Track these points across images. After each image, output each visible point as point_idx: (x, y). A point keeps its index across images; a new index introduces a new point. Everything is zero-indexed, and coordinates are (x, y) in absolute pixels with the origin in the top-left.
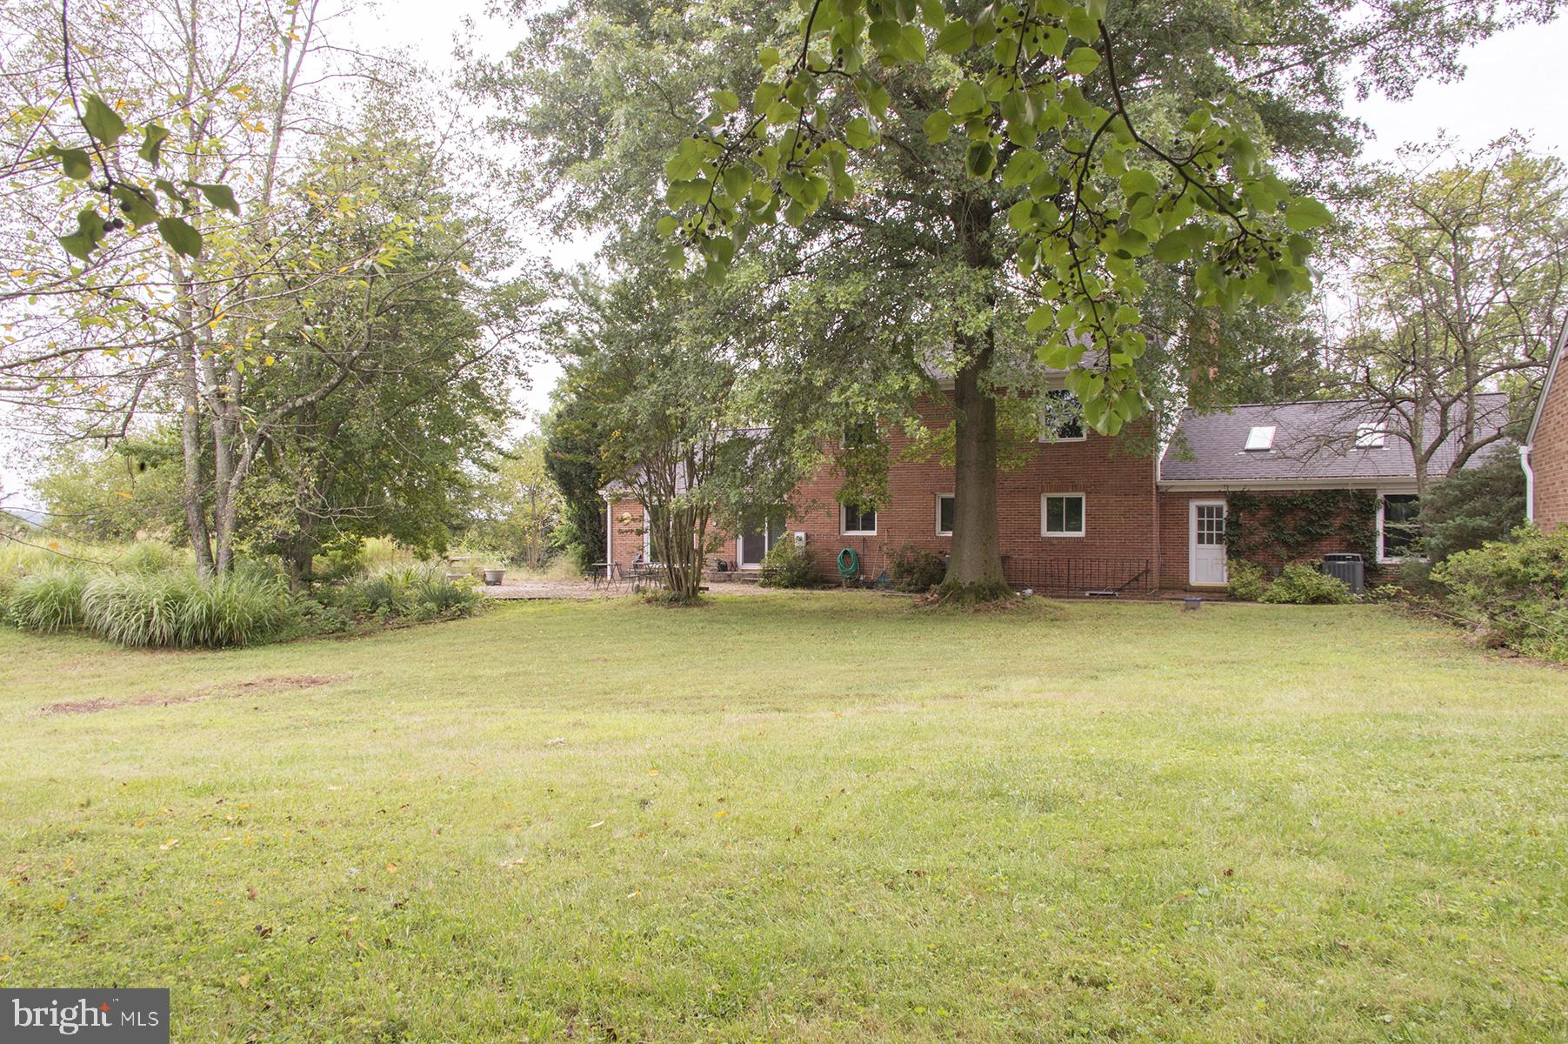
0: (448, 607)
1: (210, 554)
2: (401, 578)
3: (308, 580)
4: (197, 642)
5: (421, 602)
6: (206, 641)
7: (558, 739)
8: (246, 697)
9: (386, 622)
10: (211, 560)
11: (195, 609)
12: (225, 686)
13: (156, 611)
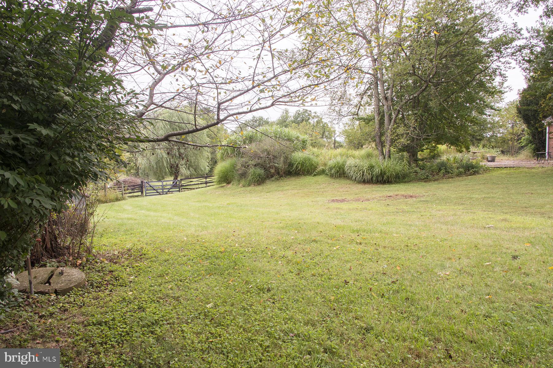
0: (469, 170)
1: (383, 152)
2: (452, 159)
3: (416, 160)
4: (378, 181)
5: (458, 168)
6: (381, 181)
7: (491, 225)
8: (388, 201)
9: (444, 175)
10: (383, 154)
11: (377, 171)
12: (383, 197)
13: (365, 171)
